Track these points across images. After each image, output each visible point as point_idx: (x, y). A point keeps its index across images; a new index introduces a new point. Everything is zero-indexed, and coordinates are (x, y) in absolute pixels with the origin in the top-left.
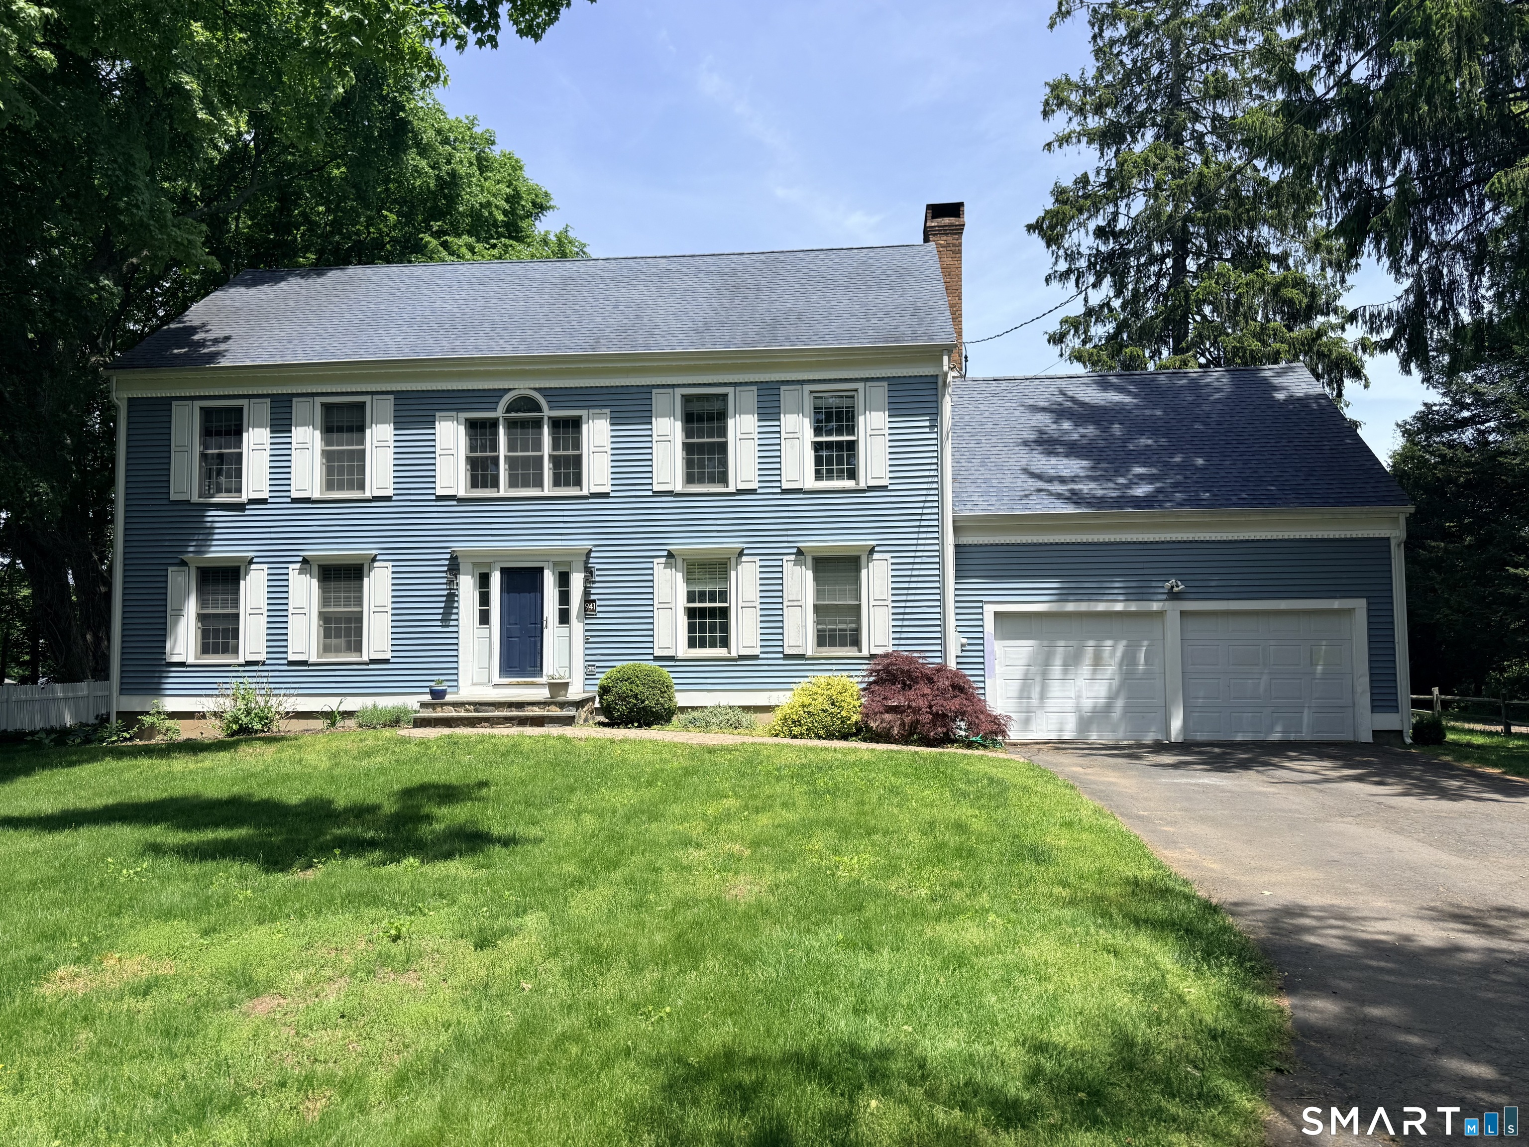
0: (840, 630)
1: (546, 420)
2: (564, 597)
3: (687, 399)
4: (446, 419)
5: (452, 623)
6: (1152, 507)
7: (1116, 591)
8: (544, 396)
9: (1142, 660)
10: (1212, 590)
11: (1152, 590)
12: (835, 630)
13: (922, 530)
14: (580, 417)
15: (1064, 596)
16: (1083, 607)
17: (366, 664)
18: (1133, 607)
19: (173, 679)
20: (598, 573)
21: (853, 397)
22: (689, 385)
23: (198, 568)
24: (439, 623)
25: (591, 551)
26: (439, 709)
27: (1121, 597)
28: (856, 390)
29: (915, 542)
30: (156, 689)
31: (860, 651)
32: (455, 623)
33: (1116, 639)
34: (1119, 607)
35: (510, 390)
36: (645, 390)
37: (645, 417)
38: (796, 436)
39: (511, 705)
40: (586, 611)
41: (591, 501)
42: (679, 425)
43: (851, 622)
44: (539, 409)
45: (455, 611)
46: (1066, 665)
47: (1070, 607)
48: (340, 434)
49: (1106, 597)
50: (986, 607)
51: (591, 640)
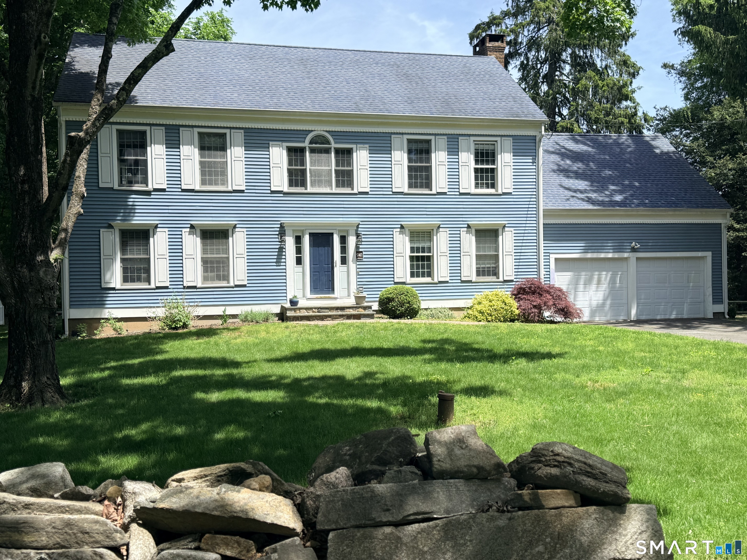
0: (487, 268)
1: (333, 149)
2: (344, 250)
3: (409, 141)
4: (276, 146)
5: (282, 264)
6: (626, 207)
7: (609, 248)
8: (332, 136)
9: (618, 282)
10: (649, 247)
11: (625, 247)
12: (490, 268)
13: (528, 216)
14: (352, 149)
15: (586, 251)
16: (595, 255)
17: (233, 287)
18: (616, 255)
19: (111, 298)
20: (363, 236)
21: (494, 145)
22: (411, 134)
23: (120, 230)
24: (275, 264)
25: (359, 224)
26: (298, 311)
27: (611, 251)
28: (496, 141)
29: (525, 222)
30: (101, 305)
31: (498, 278)
32: (284, 264)
33: (607, 271)
34: (610, 255)
35: (312, 131)
36: (387, 135)
37: (388, 150)
38: (467, 164)
39: (337, 308)
40: (357, 257)
41: (358, 196)
42: (406, 156)
43: (492, 263)
44: (328, 143)
45: (283, 257)
46: (585, 284)
47: (589, 255)
48: (210, 152)
49: (605, 251)
50: (551, 255)
51: (360, 273)
